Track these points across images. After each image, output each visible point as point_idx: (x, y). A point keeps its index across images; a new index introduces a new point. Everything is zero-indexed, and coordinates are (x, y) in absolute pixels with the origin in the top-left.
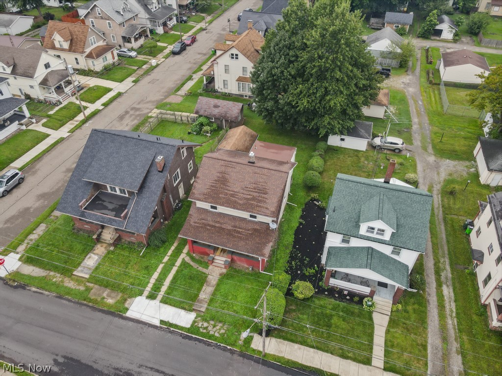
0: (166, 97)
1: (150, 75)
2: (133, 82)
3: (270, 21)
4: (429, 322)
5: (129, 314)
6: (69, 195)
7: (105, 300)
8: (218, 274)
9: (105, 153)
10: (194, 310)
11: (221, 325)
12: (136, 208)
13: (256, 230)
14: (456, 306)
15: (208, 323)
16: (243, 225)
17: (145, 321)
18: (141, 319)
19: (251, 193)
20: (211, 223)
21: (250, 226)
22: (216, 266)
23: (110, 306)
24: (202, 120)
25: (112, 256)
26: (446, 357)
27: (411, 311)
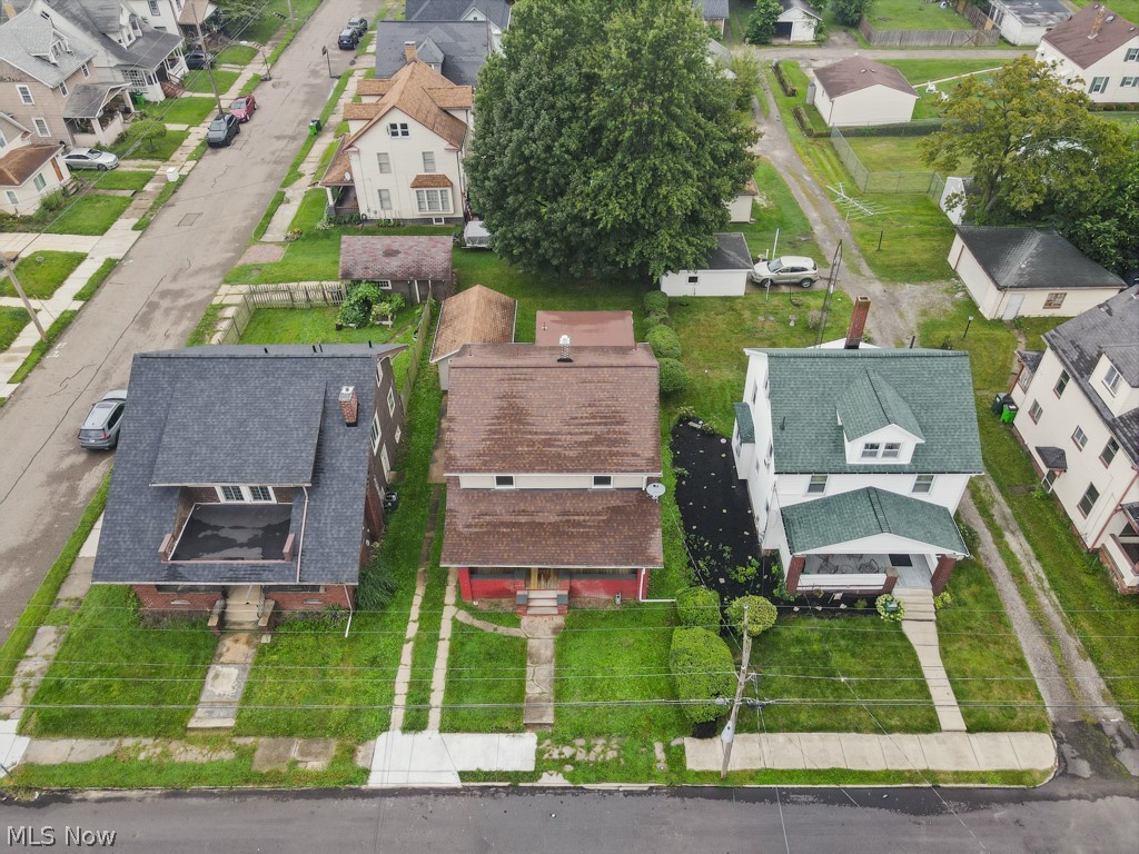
0: (240, 253)
1: (173, 205)
2: (135, 228)
3: (448, 39)
4: (1009, 612)
5: (374, 782)
6: (120, 532)
7: (301, 766)
8: (549, 632)
9: (190, 408)
10: (528, 727)
11: (601, 741)
12: (316, 525)
13: (615, 510)
14: (1044, 567)
15: (573, 746)
16: (584, 505)
17: (422, 785)
18: (410, 786)
19: (589, 429)
20: (507, 518)
21: (600, 505)
22: (536, 615)
23: (318, 776)
24: (363, 290)
25: (275, 657)
26: (1065, 669)
27: (970, 600)
